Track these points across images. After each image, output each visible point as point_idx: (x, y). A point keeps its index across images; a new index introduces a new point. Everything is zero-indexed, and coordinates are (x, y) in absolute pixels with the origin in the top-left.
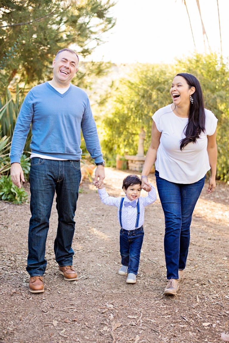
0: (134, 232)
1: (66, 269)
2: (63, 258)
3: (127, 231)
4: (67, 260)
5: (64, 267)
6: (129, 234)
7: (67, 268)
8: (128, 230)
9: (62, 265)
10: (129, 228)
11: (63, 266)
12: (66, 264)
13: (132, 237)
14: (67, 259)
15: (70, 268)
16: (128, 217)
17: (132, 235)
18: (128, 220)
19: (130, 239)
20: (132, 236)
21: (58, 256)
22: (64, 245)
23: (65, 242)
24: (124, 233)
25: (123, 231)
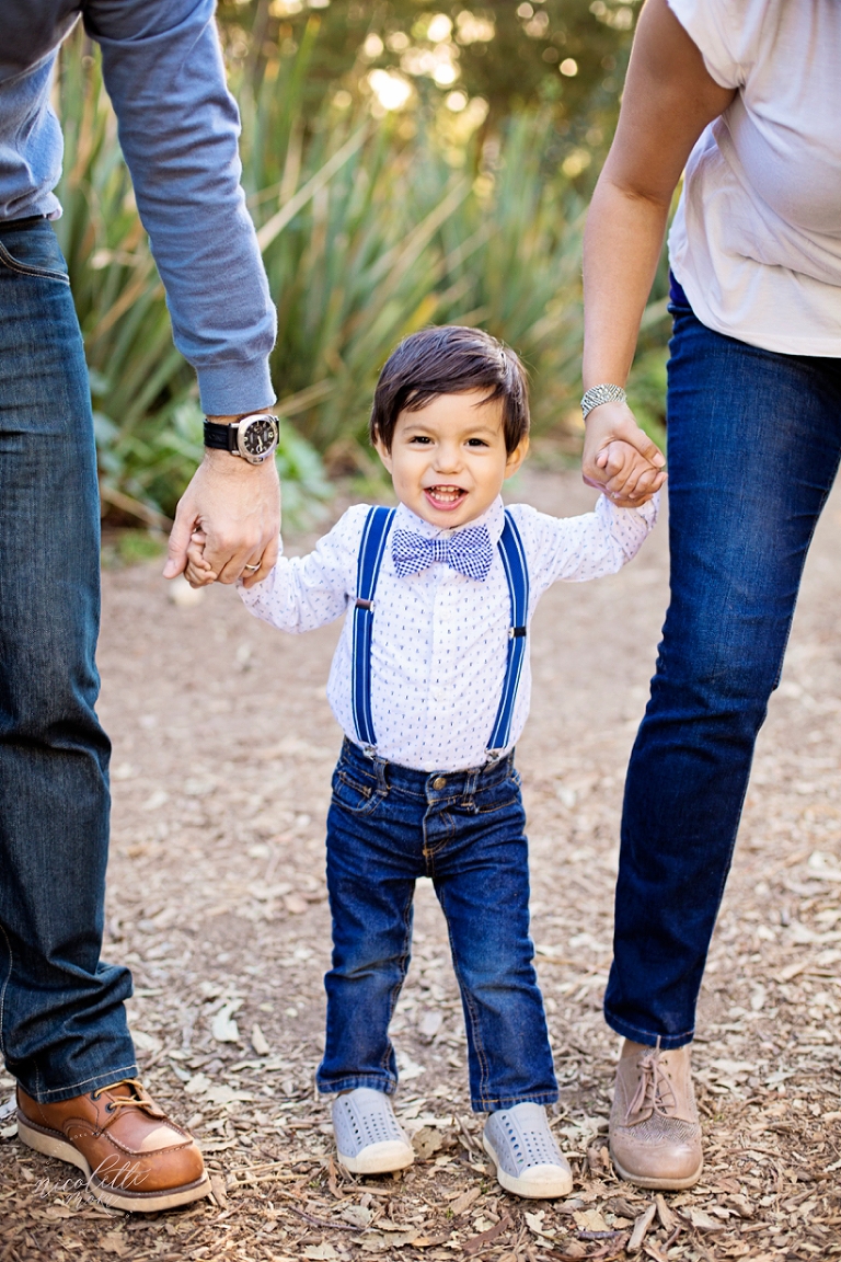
0: (470, 788)
1: (103, 1117)
2: (65, 1030)
3: (422, 777)
4: (98, 1040)
5: (86, 1099)
6: (431, 802)
7: (109, 1108)
8: (428, 765)
9: (66, 1082)
10: (436, 749)
11: (69, 1096)
12: (96, 1070)
13: (453, 823)
14: (90, 1033)
15: (132, 1101)
16: (435, 659)
17: (451, 810)
18: (435, 689)
19: (437, 840)
20: (453, 818)
21: (19, 1021)
22: (35, 936)
23: (40, 908)
24: (388, 791)
25: (383, 779)
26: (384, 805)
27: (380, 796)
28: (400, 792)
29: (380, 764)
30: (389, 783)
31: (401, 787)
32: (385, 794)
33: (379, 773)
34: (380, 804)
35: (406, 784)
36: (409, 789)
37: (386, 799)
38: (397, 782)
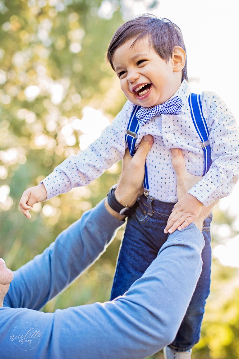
24: (153, 213)
25: (151, 207)
26: (151, 220)
27: (149, 216)
28: (159, 214)
29: (150, 199)
30: (153, 209)
31: (159, 212)
32: (151, 215)
33: (149, 204)
34: (149, 220)
35: (161, 210)
36: (163, 213)
37: (152, 217)
38: (157, 209)
